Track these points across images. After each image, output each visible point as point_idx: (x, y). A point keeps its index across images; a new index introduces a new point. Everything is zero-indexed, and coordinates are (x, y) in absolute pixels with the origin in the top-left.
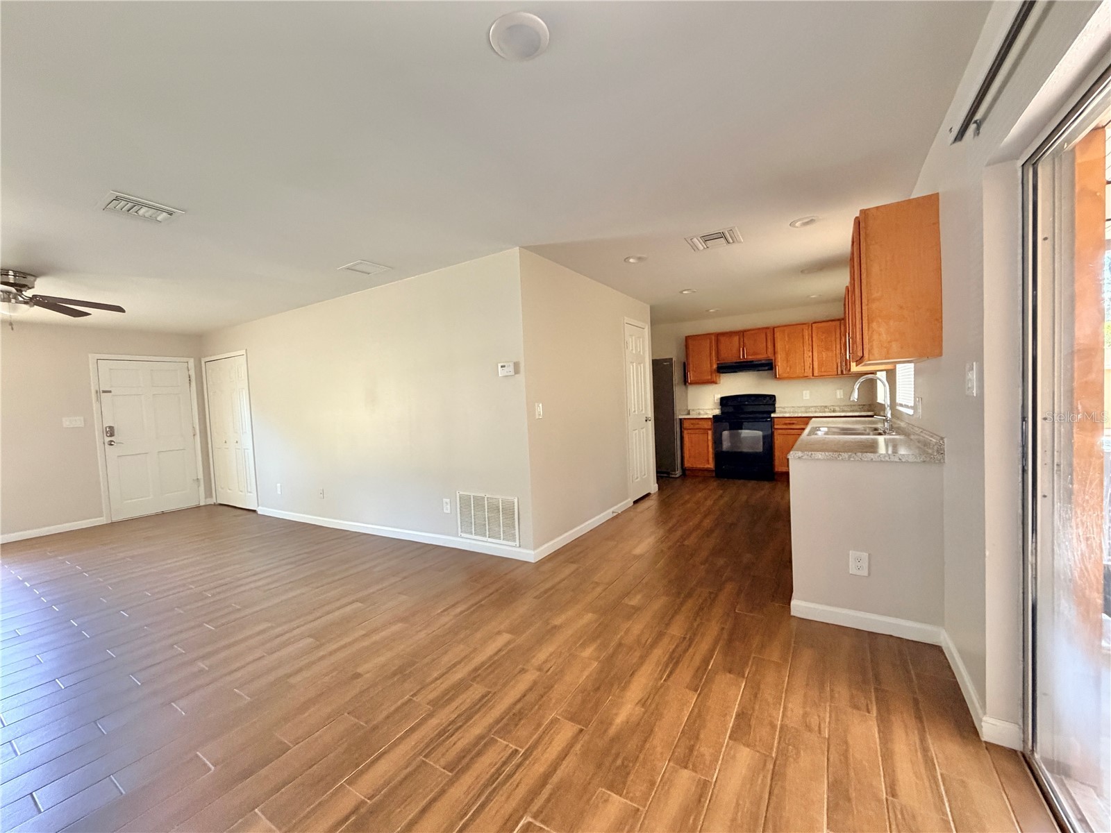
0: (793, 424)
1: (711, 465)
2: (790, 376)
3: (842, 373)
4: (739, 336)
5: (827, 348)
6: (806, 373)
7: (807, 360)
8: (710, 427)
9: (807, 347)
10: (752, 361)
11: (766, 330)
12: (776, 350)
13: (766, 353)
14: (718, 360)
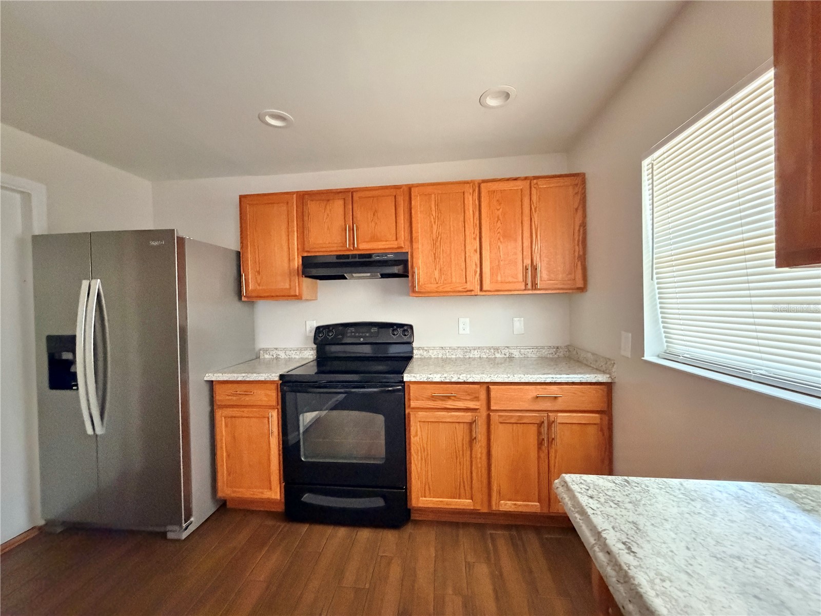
0: (451, 397)
1: (275, 493)
2: (440, 289)
3: (534, 286)
4: (344, 199)
5: (507, 236)
6: (468, 283)
7: (470, 256)
8: (274, 403)
9: (471, 231)
10: (370, 256)
11: (393, 192)
12: (414, 235)
13: (397, 239)
14: (304, 250)
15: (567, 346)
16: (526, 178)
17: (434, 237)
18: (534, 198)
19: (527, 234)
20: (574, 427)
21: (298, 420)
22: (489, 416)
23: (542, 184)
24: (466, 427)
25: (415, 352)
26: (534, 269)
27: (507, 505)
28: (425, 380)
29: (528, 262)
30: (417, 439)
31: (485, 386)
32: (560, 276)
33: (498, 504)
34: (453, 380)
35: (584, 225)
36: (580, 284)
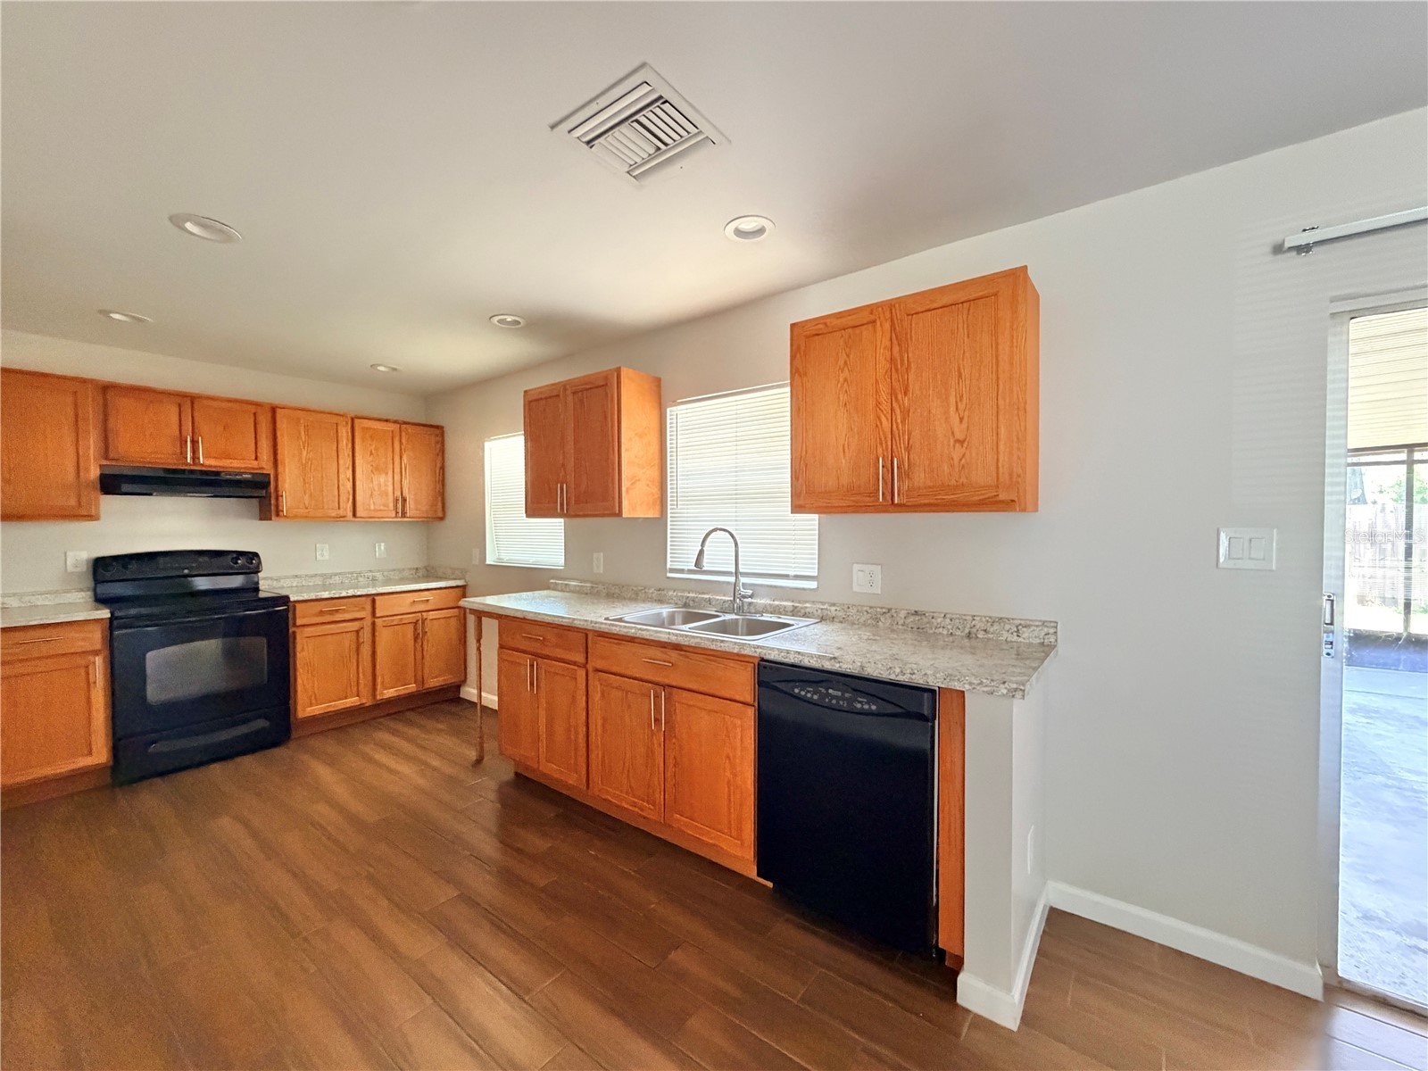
0: (337, 611)
1: (98, 756)
2: (311, 514)
3: (404, 514)
4: (180, 406)
5: (377, 469)
6: (342, 510)
7: (343, 485)
8: (98, 646)
9: (345, 461)
10: (218, 473)
11: (253, 409)
12: (279, 457)
13: (256, 459)
14: (107, 458)
15: (425, 567)
16: (395, 422)
17: (304, 461)
18: (404, 441)
19: (397, 470)
20: (442, 620)
21: (144, 659)
22: (374, 624)
23: (410, 429)
24: (354, 635)
25: (261, 582)
26: (404, 500)
27: (390, 693)
28: (314, 597)
29: (398, 493)
30: (305, 653)
31: (370, 599)
32: (424, 509)
33: (382, 694)
34: (342, 595)
35: (443, 468)
36: (440, 514)
